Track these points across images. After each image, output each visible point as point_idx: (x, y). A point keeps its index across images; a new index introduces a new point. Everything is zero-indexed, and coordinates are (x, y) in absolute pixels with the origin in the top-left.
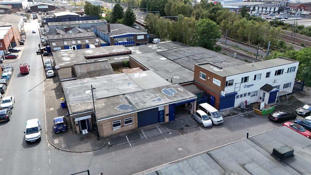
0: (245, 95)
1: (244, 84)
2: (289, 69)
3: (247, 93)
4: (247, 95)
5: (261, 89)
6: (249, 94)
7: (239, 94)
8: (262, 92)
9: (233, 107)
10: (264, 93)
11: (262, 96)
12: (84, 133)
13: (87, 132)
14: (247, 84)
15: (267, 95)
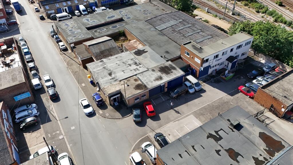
0: (216, 66)
1: (215, 59)
2: (246, 43)
3: (217, 64)
4: (217, 65)
5: (226, 60)
6: (218, 64)
7: (212, 66)
8: (227, 62)
9: (207, 75)
10: (228, 64)
11: (227, 64)
12: (116, 105)
13: (118, 104)
14: (217, 59)
15: (230, 64)
